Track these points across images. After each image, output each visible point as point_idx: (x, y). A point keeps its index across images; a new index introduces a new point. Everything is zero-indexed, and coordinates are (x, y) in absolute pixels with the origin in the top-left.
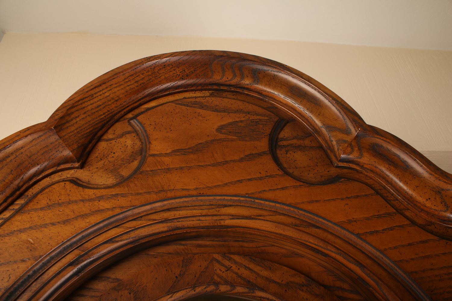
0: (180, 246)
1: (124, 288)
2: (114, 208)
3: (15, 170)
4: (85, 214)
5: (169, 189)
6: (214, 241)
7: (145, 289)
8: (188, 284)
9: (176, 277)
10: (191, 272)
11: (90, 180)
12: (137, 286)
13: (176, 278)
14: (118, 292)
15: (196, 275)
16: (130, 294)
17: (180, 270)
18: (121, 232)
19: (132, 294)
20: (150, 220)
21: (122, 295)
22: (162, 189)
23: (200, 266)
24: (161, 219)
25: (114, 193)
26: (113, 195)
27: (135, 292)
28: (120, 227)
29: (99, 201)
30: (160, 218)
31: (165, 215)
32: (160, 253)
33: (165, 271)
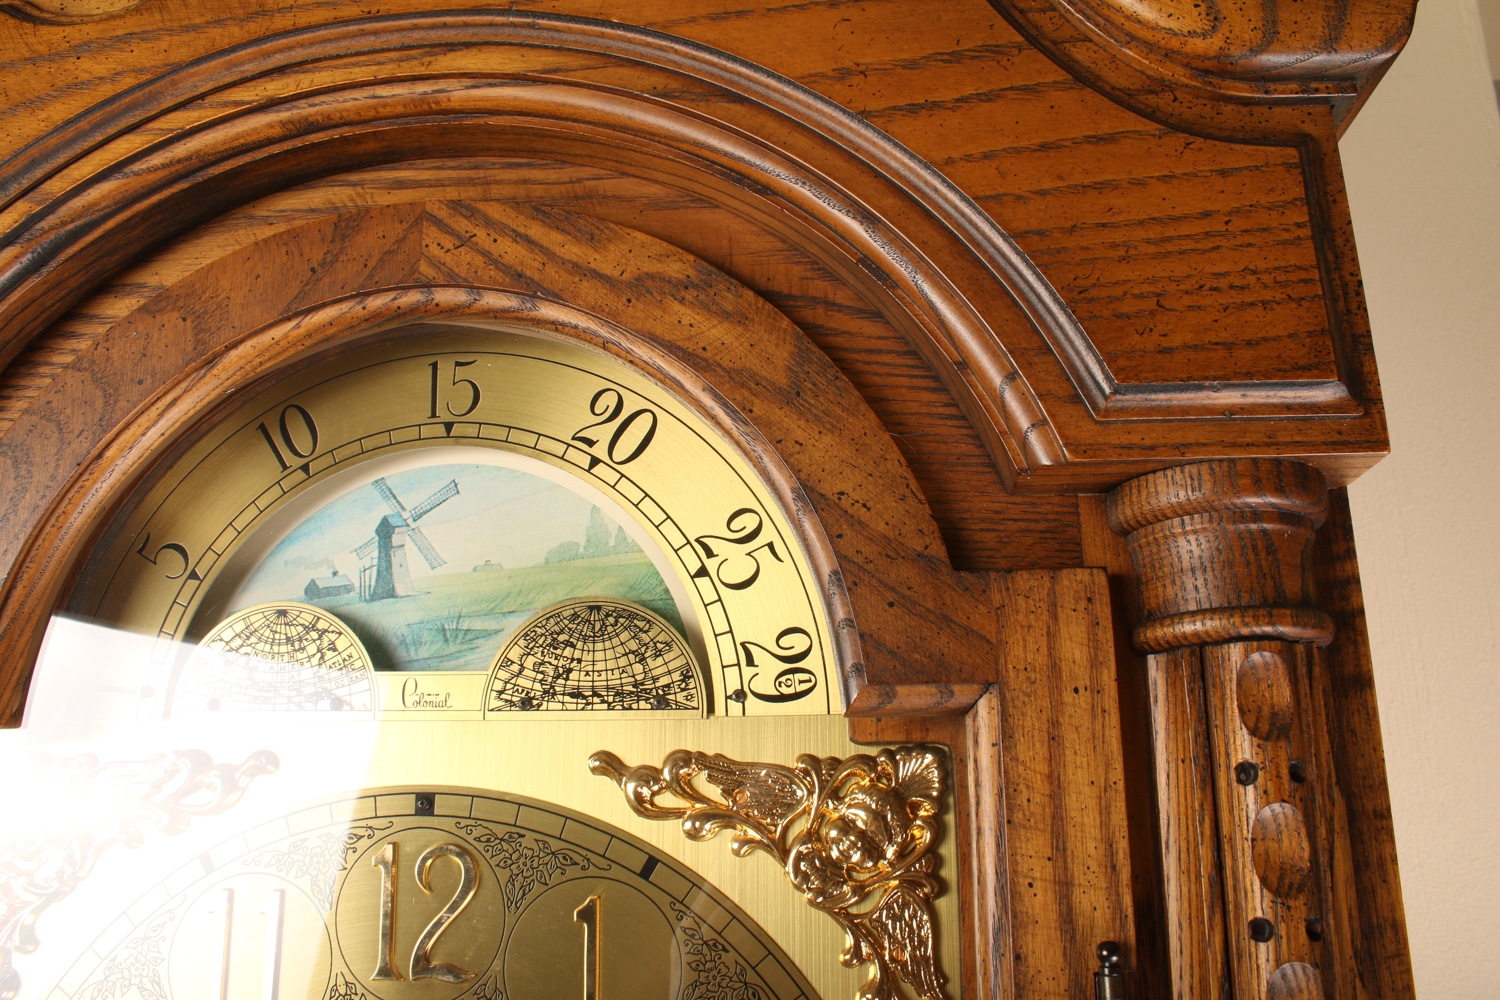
1: (170, 307)
2: (117, 74)
4: (38, 97)
5: (280, 6)
7: (224, 304)
8: (342, 288)
9: (313, 270)
10: (355, 254)
11: (65, 4)
12: (203, 298)
13: (311, 273)
14: (154, 317)
15: (368, 263)
16: (184, 320)
17: (325, 251)
18: (143, 145)
19: (189, 322)
20: (226, 104)
21: (163, 326)
22: (259, 9)
23: (384, 237)
24: (257, 98)
25: (120, 32)
26: (118, 36)
27: (198, 317)
28: (143, 131)
29: (78, 58)
30: (254, 98)
31: (272, 87)
33: (284, 255)
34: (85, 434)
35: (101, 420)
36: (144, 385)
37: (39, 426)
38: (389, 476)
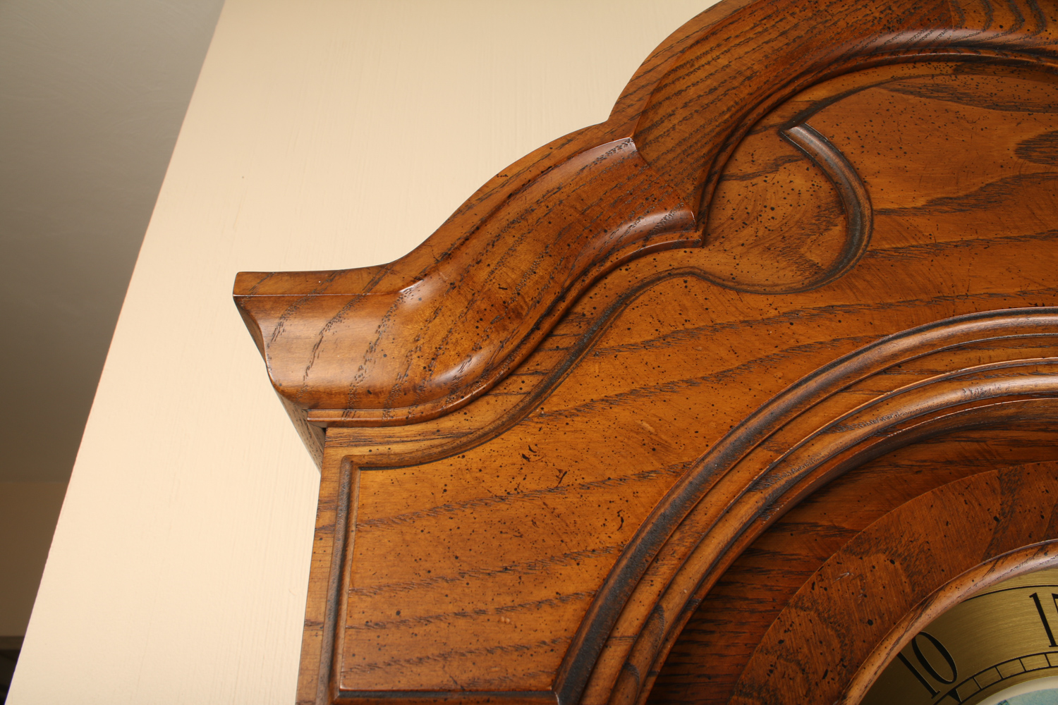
0: (968, 443)
1: (873, 549)
2: (834, 340)
3: (555, 244)
4: (767, 356)
5: (957, 294)
6: (1049, 432)
7: (925, 548)
8: (1030, 536)
9: (996, 518)
10: (1028, 506)
11: (734, 274)
12: (903, 542)
13: (995, 522)
14: (861, 558)
15: (1043, 514)
16: (892, 562)
17: (1000, 502)
18: (860, 404)
19: (897, 564)
20: (922, 373)
21: (874, 567)
22: (939, 295)
23: (1047, 491)
24: (948, 368)
25: (822, 305)
26: (820, 308)
27: (905, 559)
28: (855, 391)
29: (792, 324)
30: (945, 368)
31: (957, 360)
32: (925, 461)
33: (964, 504)
34: (830, 675)
35: (842, 660)
36: (874, 625)
37: (778, 665)
38: (1011, 699)
